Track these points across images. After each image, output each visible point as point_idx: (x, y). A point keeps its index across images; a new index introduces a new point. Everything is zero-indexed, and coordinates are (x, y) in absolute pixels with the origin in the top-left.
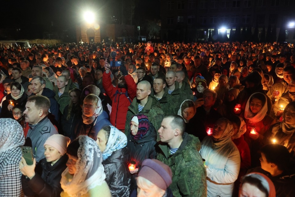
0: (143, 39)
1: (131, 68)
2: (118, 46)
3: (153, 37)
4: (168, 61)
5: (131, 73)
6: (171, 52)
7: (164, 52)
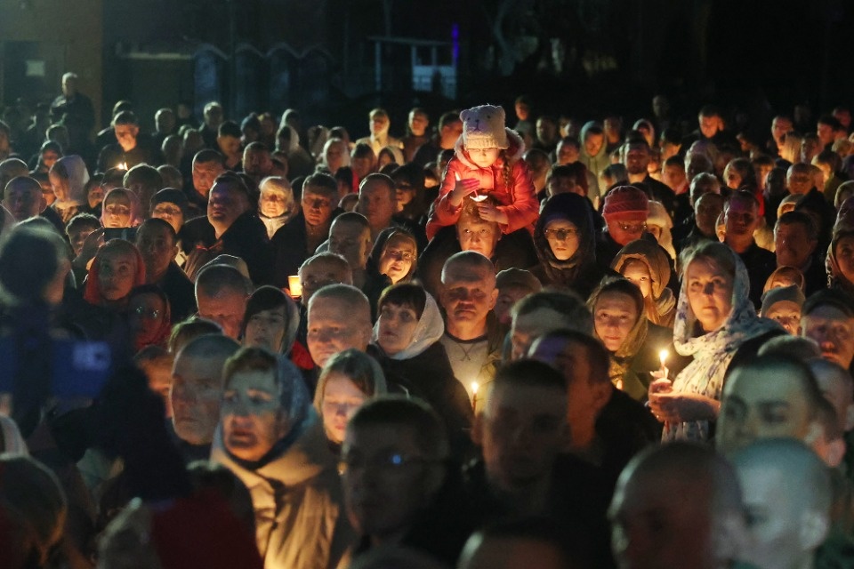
0: (422, 75)
1: (256, 401)
2: (128, 145)
3: (544, 49)
4: (697, 330)
5: (252, 466)
6: (740, 224)
7: (661, 222)
